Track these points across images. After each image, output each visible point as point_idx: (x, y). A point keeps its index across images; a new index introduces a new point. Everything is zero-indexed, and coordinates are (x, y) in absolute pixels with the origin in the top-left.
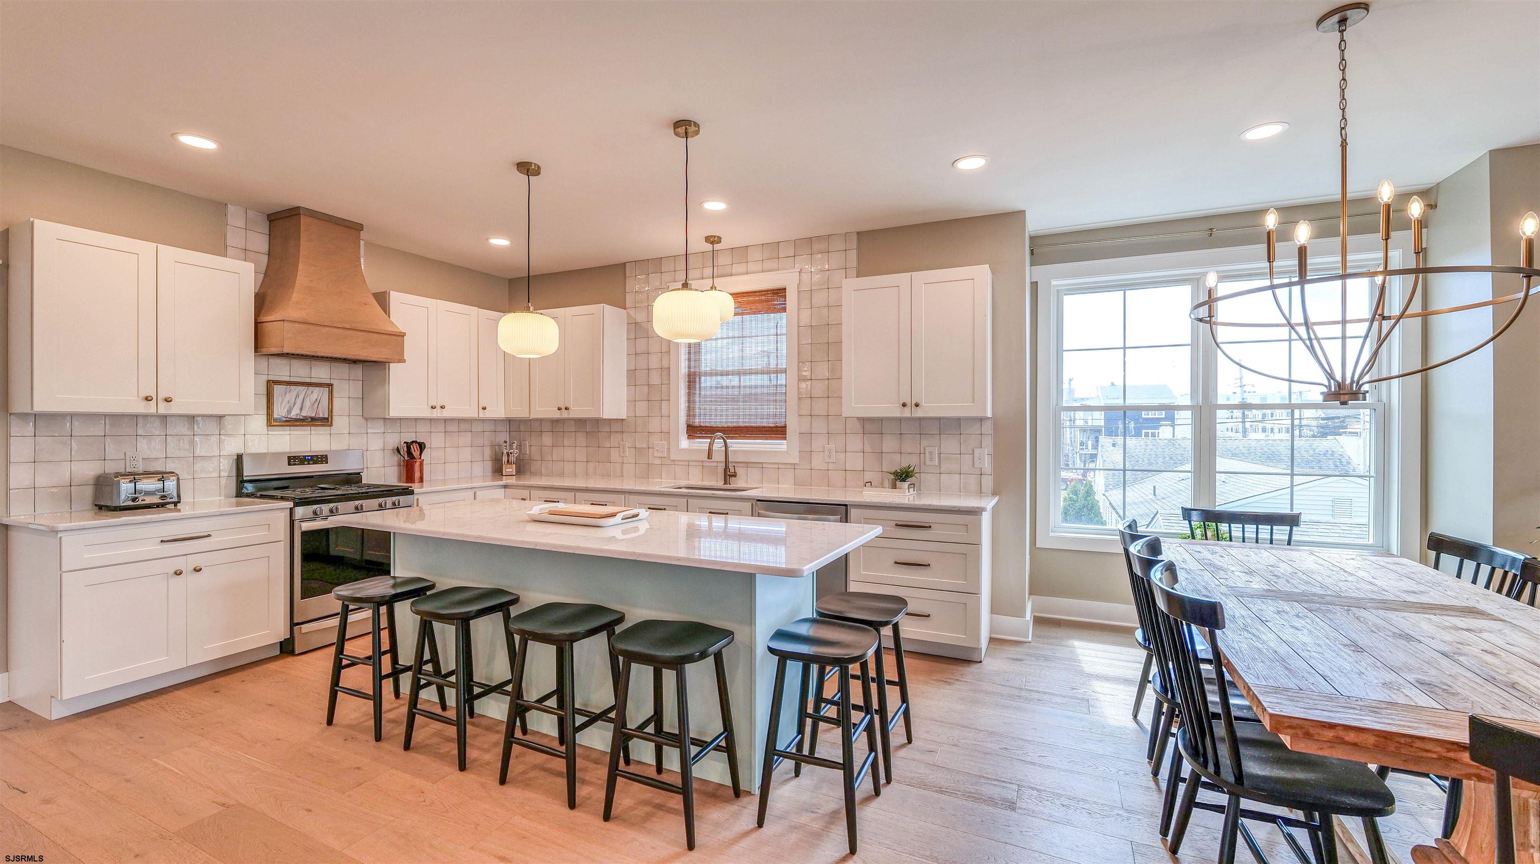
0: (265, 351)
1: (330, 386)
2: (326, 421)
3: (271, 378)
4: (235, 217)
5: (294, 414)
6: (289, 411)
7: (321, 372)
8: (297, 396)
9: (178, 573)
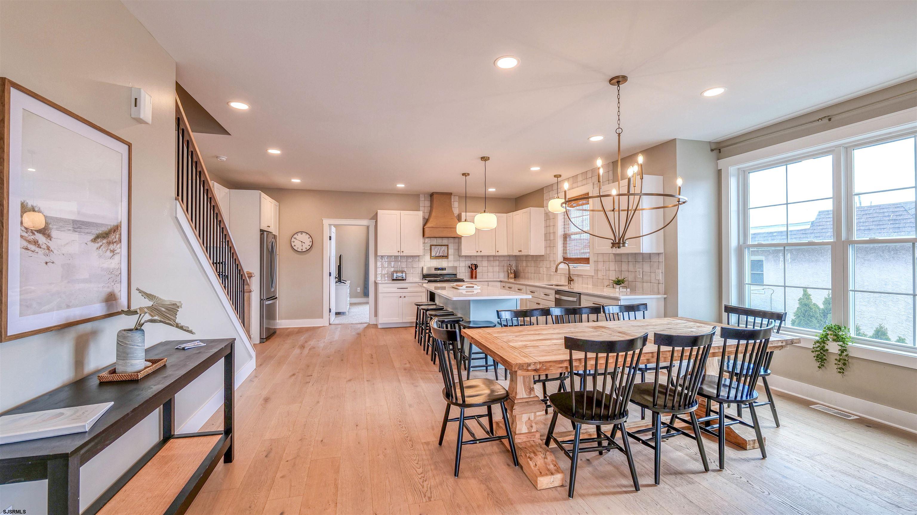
0: (425, 236)
1: (448, 245)
2: (447, 257)
3: (431, 244)
4: (422, 198)
5: (437, 255)
6: (436, 254)
7: (445, 242)
8: (438, 249)
9: (401, 297)
